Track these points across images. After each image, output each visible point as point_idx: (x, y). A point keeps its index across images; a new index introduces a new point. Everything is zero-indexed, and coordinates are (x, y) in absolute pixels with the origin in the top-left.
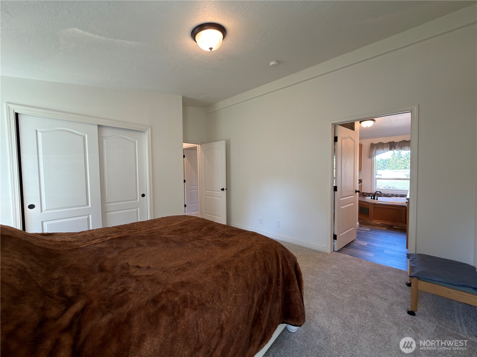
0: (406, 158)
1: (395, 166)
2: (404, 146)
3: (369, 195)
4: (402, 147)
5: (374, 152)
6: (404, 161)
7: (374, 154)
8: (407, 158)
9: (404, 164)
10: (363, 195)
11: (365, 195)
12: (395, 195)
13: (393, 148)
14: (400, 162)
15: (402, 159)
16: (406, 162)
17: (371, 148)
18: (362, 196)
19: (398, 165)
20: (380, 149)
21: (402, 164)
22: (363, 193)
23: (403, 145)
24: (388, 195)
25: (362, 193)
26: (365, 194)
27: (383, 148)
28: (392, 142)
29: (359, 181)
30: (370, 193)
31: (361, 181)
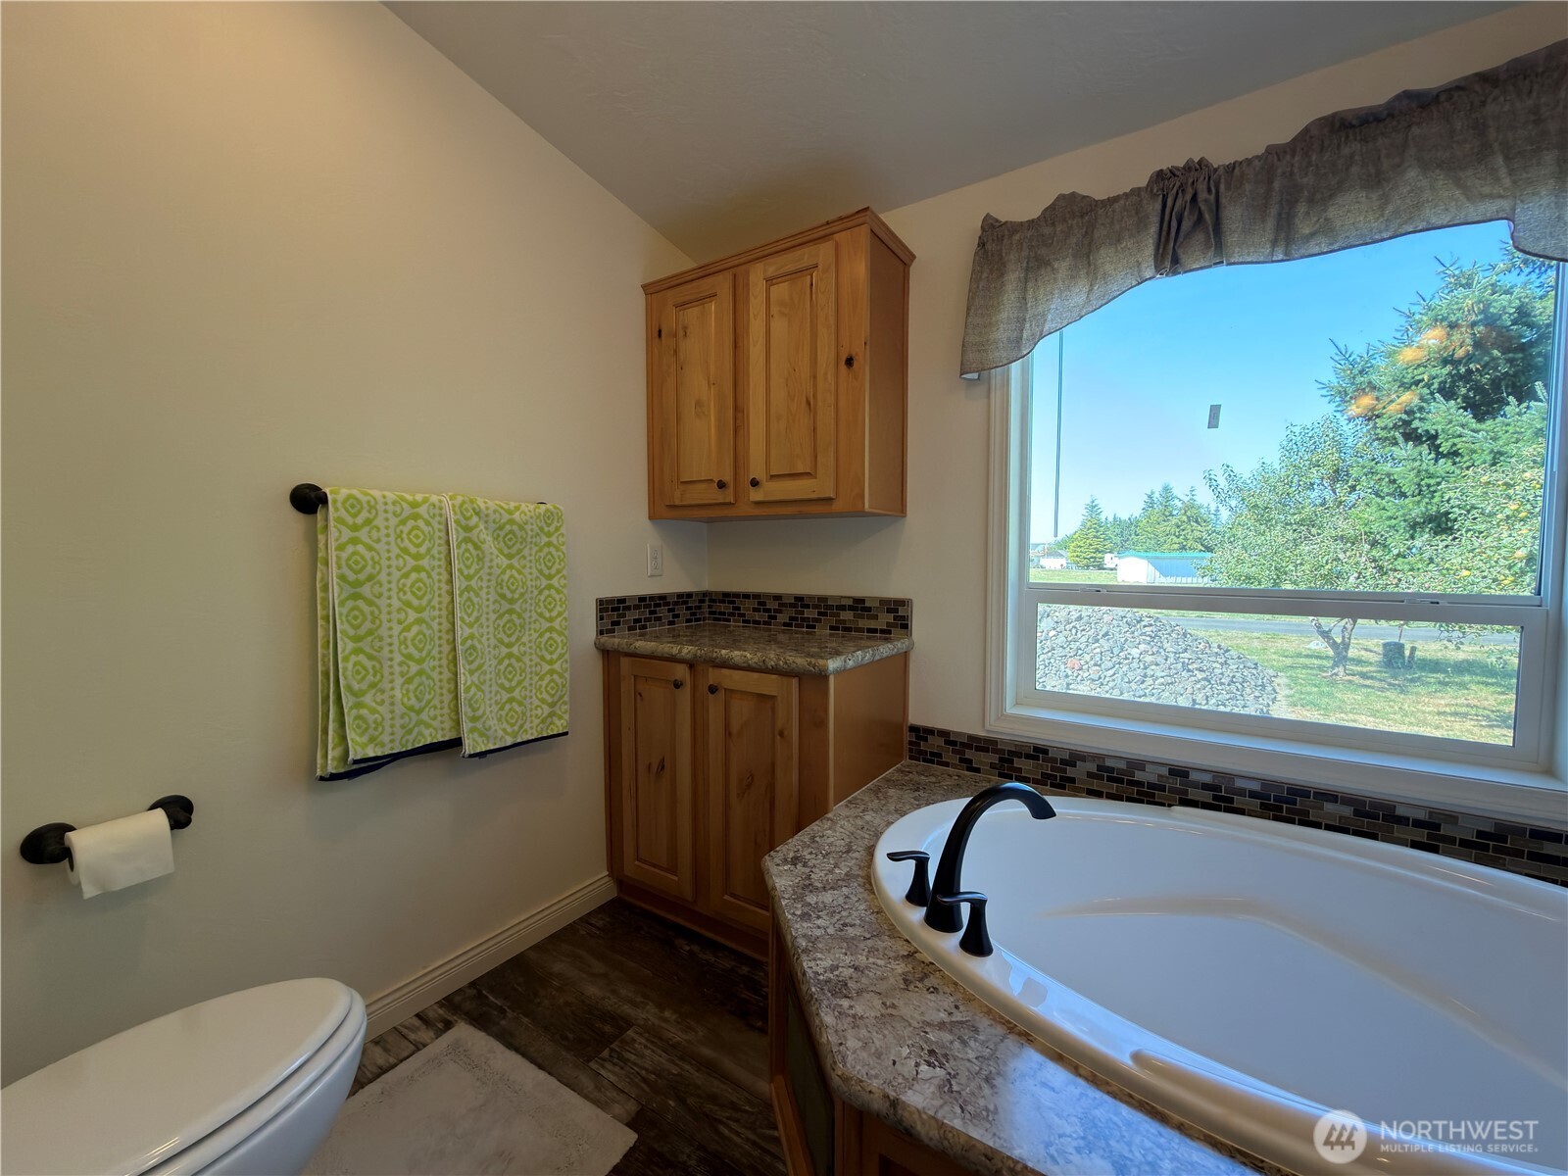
0: (1185, 518)
1: (1153, 542)
2: (1321, 198)
3: (969, 754)
4: (1301, 208)
5: (1007, 311)
6: (1178, 527)
7: (1002, 333)
8: (1188, 517)
9: (1178, 537)
10: (917, 754)
11: (934, 758)
12: (1207, 779)
13: (1200, 237)
14: (1168, 529)
15: (1174, 521)
16: (1183, 530)
17: (975, 277)
18: (906, 761)
19: (1162, 540)
20: (1063, 266)
21: (1174, 534)
22: (921, 733)
23: (1308, 180)
24: (1139, 776)
25: (914, 729)
26: (937, 742)
27: (1086, 257)
28: (1189, 167)
29: (890, 618)
30: (971, 737)
31: (903, 618)
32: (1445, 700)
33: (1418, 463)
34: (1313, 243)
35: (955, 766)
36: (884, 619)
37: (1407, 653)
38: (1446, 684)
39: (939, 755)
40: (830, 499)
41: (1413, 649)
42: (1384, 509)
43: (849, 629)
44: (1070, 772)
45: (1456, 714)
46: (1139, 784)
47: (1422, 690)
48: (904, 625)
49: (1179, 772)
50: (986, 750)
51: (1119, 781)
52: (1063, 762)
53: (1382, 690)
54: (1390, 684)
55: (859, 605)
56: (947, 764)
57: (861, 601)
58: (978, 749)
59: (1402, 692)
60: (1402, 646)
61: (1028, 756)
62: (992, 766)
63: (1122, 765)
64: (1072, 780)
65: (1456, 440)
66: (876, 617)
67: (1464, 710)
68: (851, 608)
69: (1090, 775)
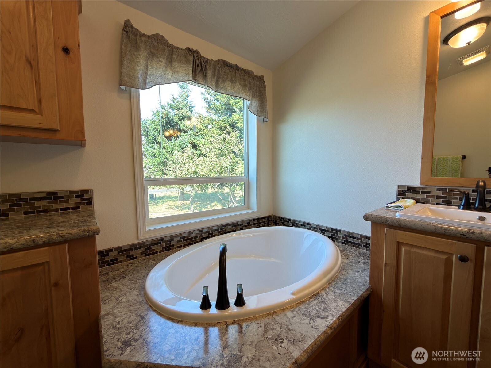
10: (103, 264)
12: (207, 230)
13: (201, 75)
22: (105, 253)
23: (222, 74)
25: (100, 253)
26: (114, 254)
28: (197, 52)
29: (79, 200)
30: (132, 245)
31: (88, 199)
32: (165, 205)
33: (159, 149)
34: (222, 90)
35: (125, 261)
36: (73, 202)
37: (154, 196)
38: (164, 202)
39: (116, 259)
40: (55, 131)
41: (155, 195)
42: (152, 160)
43: (45, 211)
44: (172, 243)
45: (168, 208)
46: (192, 238)
47: (160, 204)
48: (89, 202)
49: (201, 231)
50: (139, 248)
51: (186, 240)
52: (170, 241)
53: (153, 206)
54: (154, 204)
55: (52, 196)
56: (121, 262)
57: (55, 193)
58: (136, 249)
59: (157, 205)
60: (153, 194)
61: (157, 244)
62: (143, 253)
63: (186, 235)
64: (173, 246)
65: (165, 145)
66: (68, 201)
67: (169, 207)
68: (44, 198)
69: (178, 241)
